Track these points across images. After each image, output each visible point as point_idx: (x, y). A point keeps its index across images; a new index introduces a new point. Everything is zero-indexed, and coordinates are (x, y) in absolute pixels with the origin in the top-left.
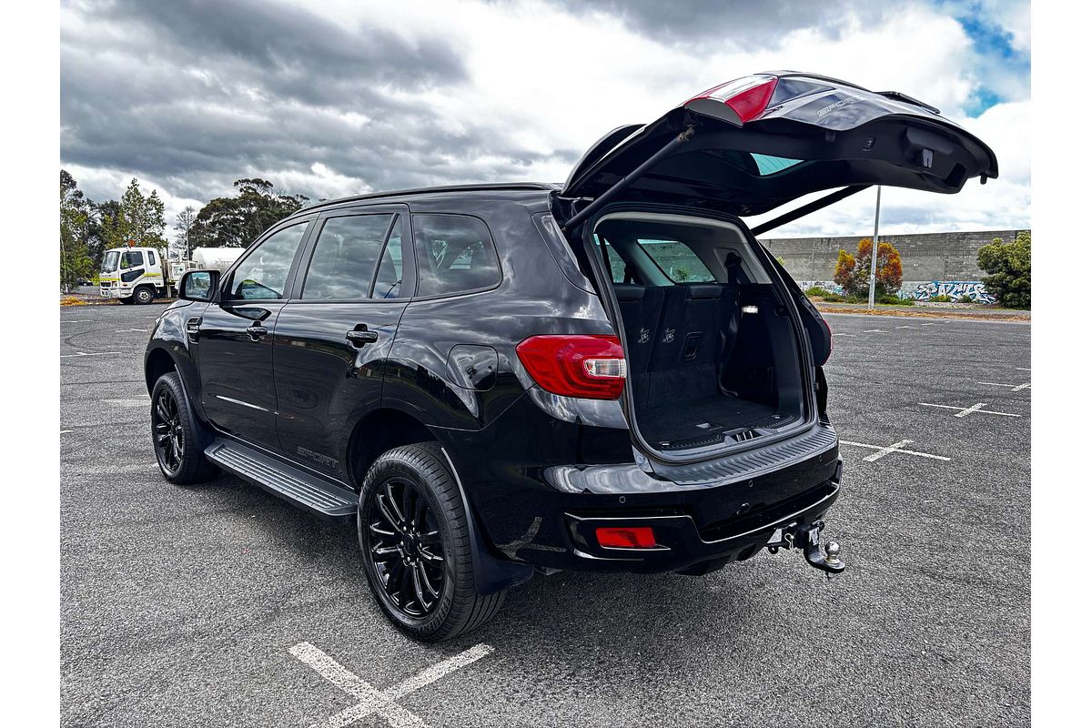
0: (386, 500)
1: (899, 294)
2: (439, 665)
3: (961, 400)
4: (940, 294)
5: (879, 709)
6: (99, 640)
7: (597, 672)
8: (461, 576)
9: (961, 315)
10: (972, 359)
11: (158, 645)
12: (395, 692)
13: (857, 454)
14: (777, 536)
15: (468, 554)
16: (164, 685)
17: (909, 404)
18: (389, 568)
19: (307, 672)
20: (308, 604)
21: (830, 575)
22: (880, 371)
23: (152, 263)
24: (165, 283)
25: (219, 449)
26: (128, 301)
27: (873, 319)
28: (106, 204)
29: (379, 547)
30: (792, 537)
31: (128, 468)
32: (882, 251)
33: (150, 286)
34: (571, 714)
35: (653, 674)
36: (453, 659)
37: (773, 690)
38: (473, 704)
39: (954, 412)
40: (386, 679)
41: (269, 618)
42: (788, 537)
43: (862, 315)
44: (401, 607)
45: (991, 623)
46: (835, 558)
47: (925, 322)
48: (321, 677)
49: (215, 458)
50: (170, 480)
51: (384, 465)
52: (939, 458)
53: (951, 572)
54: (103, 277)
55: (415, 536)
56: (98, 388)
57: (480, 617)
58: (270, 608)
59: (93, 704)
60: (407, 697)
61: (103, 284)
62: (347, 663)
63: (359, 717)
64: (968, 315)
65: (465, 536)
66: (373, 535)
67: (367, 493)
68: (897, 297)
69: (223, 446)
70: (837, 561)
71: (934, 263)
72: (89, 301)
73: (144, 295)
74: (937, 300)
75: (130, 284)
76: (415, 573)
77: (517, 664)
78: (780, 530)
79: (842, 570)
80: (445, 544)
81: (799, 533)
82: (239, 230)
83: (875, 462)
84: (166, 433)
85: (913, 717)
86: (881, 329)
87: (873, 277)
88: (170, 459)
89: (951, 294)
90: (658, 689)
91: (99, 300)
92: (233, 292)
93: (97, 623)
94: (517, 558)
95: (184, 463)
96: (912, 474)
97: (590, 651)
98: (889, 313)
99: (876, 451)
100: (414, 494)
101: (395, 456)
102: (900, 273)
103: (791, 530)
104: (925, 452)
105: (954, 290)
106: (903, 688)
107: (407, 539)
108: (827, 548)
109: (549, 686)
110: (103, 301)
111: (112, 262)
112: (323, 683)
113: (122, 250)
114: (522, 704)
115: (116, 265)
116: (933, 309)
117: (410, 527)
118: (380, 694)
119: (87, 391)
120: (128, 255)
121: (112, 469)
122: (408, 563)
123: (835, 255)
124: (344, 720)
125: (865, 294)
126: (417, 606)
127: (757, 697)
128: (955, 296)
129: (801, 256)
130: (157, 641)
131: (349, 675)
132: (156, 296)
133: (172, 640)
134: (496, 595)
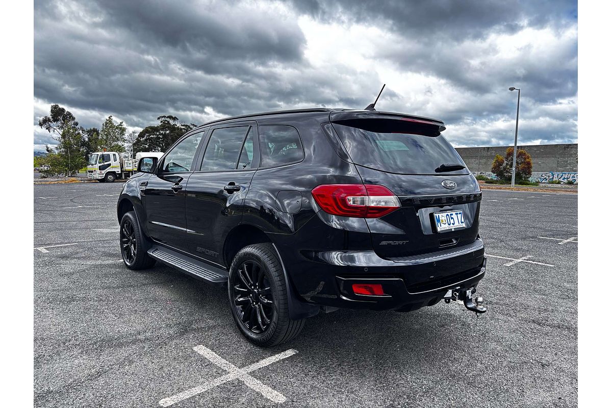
0: (243, 273)
1: (530, 179)
2: (270, 358)
3: (562, 235)
4: (554, 179)
5: (505, 387)
6: (97, 341)
7: (353, 364)
8: (282, 311)
9: (566, 191)
10: (571, 214)
11: (127, 344)
12: (247, 369)
13: (500, 262)
14: (449, 294)
15: (286, 299)
16: (131, 362)
17: (532, 238)
18: (244, 309)
19: (202, 359)
20: (201, 328)
21: (478, 314)
22: (516, 220)
23: (115, 160)
24: (121, 171)
25: (155, 251)
26: (102, 181)
27: (514, 193)
28: (91, 129)
29: (239, 298)
30: (457, 294)
31: (107, 262)
32: (520, 155)
33: (113, 173)
34: (338, 382)
35: (383, 366)
36: (277, 355)
37: (447, 376)
38: (287, 376)
39: (557, 242)
40: (243, 364)
41: (182, 334)
42: (455, 294)
43: (508, 191)
44: (250, 329)
45: (570, 348)
46: (481, 305)
47: (544, 194)
48: (209, 361)
49: (153, 255)
50: (129, 267)
51: (243, 255)
52: (548, 265)
53: (550, 322)
54: (89, 168)
55: (258, 291)
56: (90, 223)
57: (291, 334)
58: (182, 329)
59: (96, 370)
60: (254, 372)
61: (89, 172)
62: (222, 355)
63: (230, 380)
64: (571, 191)
65: (284, 290)
66: (236, 291)
67: (233, 269)
68: (528, 181)
69: (157, 249)
70: (482, 307)
71: (551, 162)
72: (81, 180)
73: (110, 177)
74: (553, 183)
75: (103, 172)
76: (258, 310)
77: (310, 359)
78: (451, 290)
79: (485, 312)
80: (274, 294)
81: (461, 292)
82: (159, 143)
83: (510, 267)
84: (127, 243)
85: (523, 391)
86: (518, 198)
87: (514, 169)
88: (129, 257)
89: (561, 180)
90: (385, 373)
91: (87, 180)
92: (164, 169)
93: (96, 334)
94: (311, 301)
95: (137, 258)
96: (531, 273)
97: (349, 354)
98: (523, 189)
99: (511, 261)
100: (258, 269)
101: (248, 250)
102: (531, 167)
103: (457, 291)
104: (539, 262)
105: (563, 177)
106: (519, 378)
107: (253, 293)
108: (476, 300)
109: (327, 370)
110: (89, 180)
111: (94, 160)
112: (210, 365)
113: (100, 153)
114: (313, 377)
115: (96, 161)
116: (550, 187)
117: (255, 287)
118: (239, 370)
119: (84, 225)
120: (103, 156)
121: (99, 262)
122: (254, 305)
123: (492, 157)
124: (222, 381)
125: (509, 179)
126: (259, 328)
127: (439, 379)
128: (563, 181)
129: (472, 157)
130: (127, 342)
131: (224, 361)
132: (117, 178)
133: (134, 342)
134: (300, 321)
